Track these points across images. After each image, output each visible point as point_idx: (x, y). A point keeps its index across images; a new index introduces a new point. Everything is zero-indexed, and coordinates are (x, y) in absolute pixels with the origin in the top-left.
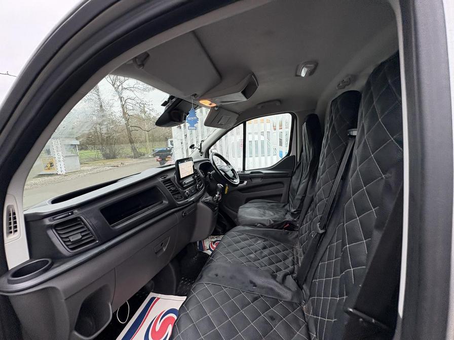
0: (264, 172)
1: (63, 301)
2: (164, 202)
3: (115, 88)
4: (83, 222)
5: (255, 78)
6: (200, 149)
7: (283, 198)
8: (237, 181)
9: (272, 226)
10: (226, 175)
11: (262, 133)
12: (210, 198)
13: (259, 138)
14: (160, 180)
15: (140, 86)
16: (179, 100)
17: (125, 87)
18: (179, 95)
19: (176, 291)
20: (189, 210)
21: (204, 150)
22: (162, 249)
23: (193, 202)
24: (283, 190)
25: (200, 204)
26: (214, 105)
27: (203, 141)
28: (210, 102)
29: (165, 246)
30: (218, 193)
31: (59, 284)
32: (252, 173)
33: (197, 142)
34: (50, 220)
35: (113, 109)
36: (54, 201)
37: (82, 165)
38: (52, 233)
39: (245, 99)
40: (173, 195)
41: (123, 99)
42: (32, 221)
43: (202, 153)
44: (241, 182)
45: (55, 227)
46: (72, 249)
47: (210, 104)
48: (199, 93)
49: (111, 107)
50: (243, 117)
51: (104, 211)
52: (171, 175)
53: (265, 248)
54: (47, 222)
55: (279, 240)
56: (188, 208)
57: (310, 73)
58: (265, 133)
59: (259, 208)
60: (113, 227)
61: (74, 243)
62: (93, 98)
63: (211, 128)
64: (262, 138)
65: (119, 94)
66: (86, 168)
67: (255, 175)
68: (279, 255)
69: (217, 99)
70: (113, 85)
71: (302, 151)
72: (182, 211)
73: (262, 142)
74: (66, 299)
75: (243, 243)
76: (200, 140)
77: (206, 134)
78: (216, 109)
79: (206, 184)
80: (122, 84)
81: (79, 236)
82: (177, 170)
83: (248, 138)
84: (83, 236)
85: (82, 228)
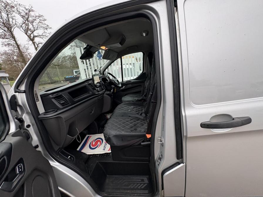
0: (132, 81)
1: (64, 122)
2: (90, 92)
3: (28, 36)
4: (63, 96)
5: (124, 36)
6: (100, 72)
7: (142, 92)
8: (120, 85)
9: (136, 101)
10: (115, 82)
11: (130, 64)
12: (108, 92)
13: (129, 66)
14: (87, 83)
15: (46, 34)
16: (91, 47)
17: (36, 35)
18: (91, 44)
19: (99, 132)
20: (101, 97)
21: (102, 72)
23: (102, 94)
24: (142, 89)
25: (105, 95)
26: (107, 49)
27: (101, 67)
28: (105, 47)
29: (93, 111)
30: (112, 89)
31: (62, 116)
32: (126, 82)
33: (98, 68)
35: (29, 51)
36: (46, 91)
38: (53, 100)
39: (120, 46)
40: (93, 90)
41: (35, 44)
43: (101, 73)
44: (122, 87)
45: (54, 98)
46: (63, 106)
47: (105, 48)
48: (101, 44)
49: (27, 49)
50: (120, 54)
51: (69, 93)
52: (90, 82)
53: (134, 108)
54: (51, 96)
55: (140, 105)
56: (100, 96)
57: (147, 35)
58: (132, 64)
59: (131, 97)
60: (74, 99)
61: (62, 104)
62: (12, 43)
63: (105, 60)
64: (131, 67)
65: (32, 40)
67: (128, 82)
68: (140, 110)
69: (109, 46)
70: (26, 34)
71: (148, 70)
72: (98, 97)
73: (131, 69)
74: (65, 121)
75: (125, 107)
76: (99, 67)
77: (102, 63)
78: (108, 50)
79: (106, 87)
80: (32, 33)
81: (64, 102)
82: (92, 79)
83: (124, 67)
84: (65, 102)
85: (63, 99)
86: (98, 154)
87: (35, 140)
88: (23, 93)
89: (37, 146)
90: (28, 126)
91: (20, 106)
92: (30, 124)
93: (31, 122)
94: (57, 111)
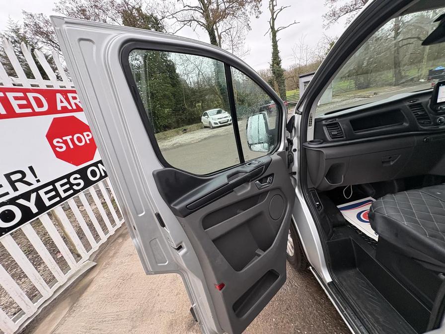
1: (324, 160)
2: (404, 124)
4: (339, 125)
14: (407, 104)
22: (389, 161)
29: (393, 161)
31: (325, 151)
34: (325, 122)
36: (326, 114)
37: (334, 97)
38: (325, 128)
40: (417, 119)
42: (318, 121)
45: (327, 125)
46: (332, 138)
51: (352, 121)
52: (424, 99)
54: (324, 122)
60: (356, 132)
61: (333, 135)
66: (336, 100)
72: (423, 137)
74: (325, 158)
81: (336, 133)
82: (434, 93)
84: (338, 133)
85: (338, 129)
86: (360, 231)
87: (296, 166)
88: (300, 114)
89: (295, 173)
90: (295, 150)
91: (295, 128)
92: (297, 149)
93: (298, 147)
94: (321, 144)
